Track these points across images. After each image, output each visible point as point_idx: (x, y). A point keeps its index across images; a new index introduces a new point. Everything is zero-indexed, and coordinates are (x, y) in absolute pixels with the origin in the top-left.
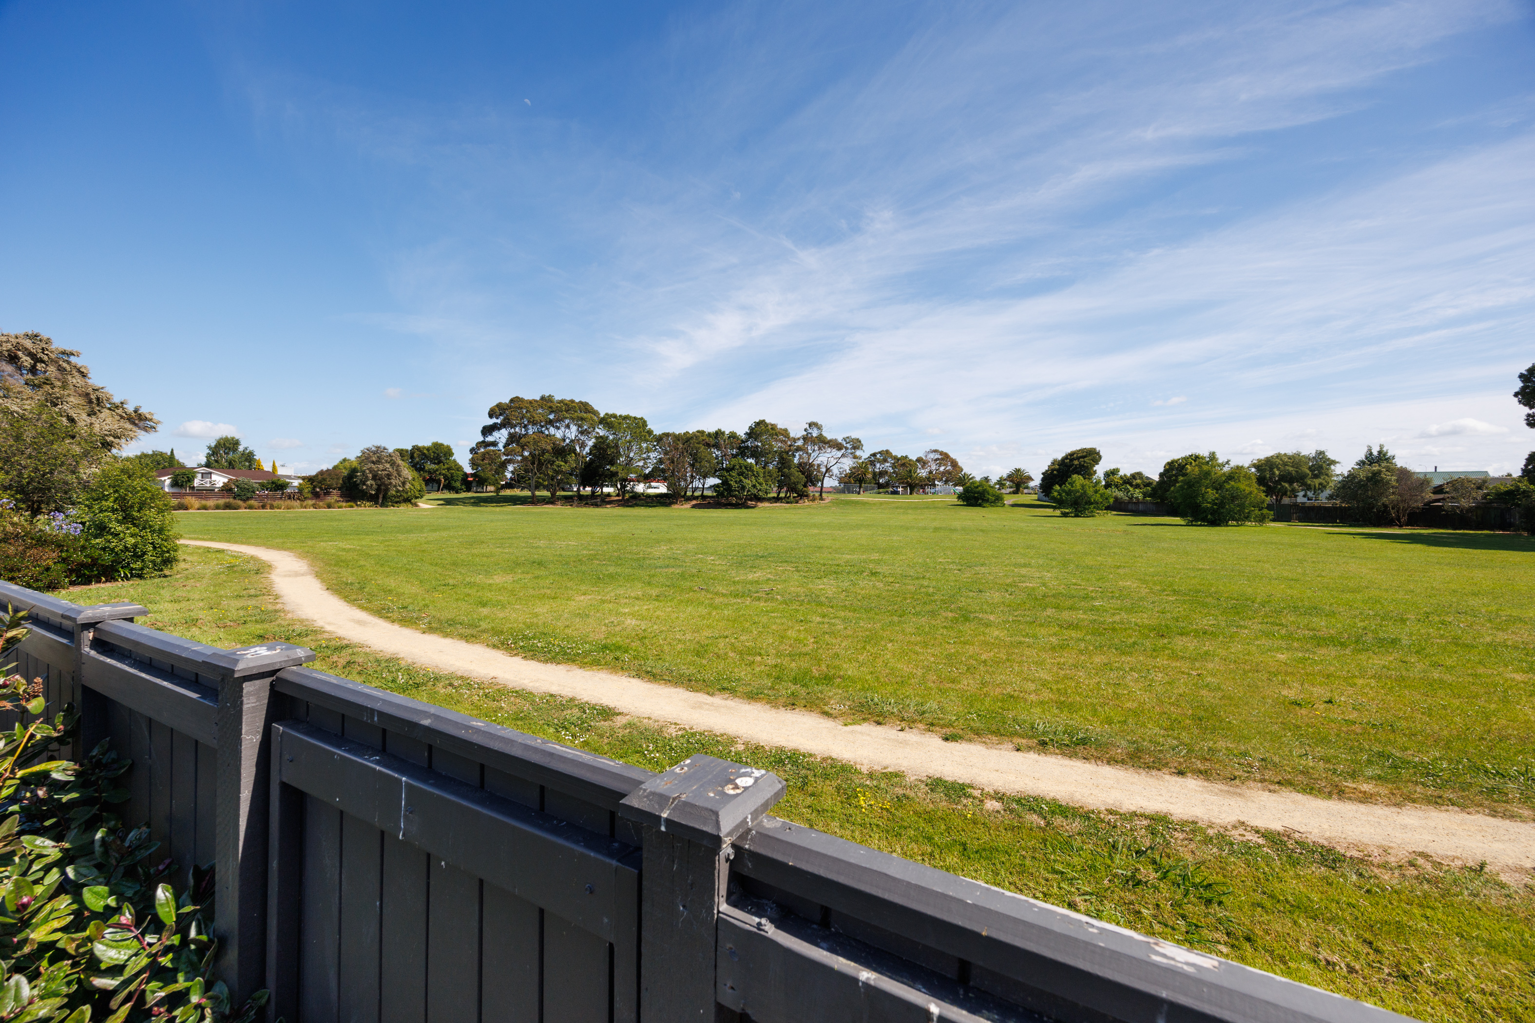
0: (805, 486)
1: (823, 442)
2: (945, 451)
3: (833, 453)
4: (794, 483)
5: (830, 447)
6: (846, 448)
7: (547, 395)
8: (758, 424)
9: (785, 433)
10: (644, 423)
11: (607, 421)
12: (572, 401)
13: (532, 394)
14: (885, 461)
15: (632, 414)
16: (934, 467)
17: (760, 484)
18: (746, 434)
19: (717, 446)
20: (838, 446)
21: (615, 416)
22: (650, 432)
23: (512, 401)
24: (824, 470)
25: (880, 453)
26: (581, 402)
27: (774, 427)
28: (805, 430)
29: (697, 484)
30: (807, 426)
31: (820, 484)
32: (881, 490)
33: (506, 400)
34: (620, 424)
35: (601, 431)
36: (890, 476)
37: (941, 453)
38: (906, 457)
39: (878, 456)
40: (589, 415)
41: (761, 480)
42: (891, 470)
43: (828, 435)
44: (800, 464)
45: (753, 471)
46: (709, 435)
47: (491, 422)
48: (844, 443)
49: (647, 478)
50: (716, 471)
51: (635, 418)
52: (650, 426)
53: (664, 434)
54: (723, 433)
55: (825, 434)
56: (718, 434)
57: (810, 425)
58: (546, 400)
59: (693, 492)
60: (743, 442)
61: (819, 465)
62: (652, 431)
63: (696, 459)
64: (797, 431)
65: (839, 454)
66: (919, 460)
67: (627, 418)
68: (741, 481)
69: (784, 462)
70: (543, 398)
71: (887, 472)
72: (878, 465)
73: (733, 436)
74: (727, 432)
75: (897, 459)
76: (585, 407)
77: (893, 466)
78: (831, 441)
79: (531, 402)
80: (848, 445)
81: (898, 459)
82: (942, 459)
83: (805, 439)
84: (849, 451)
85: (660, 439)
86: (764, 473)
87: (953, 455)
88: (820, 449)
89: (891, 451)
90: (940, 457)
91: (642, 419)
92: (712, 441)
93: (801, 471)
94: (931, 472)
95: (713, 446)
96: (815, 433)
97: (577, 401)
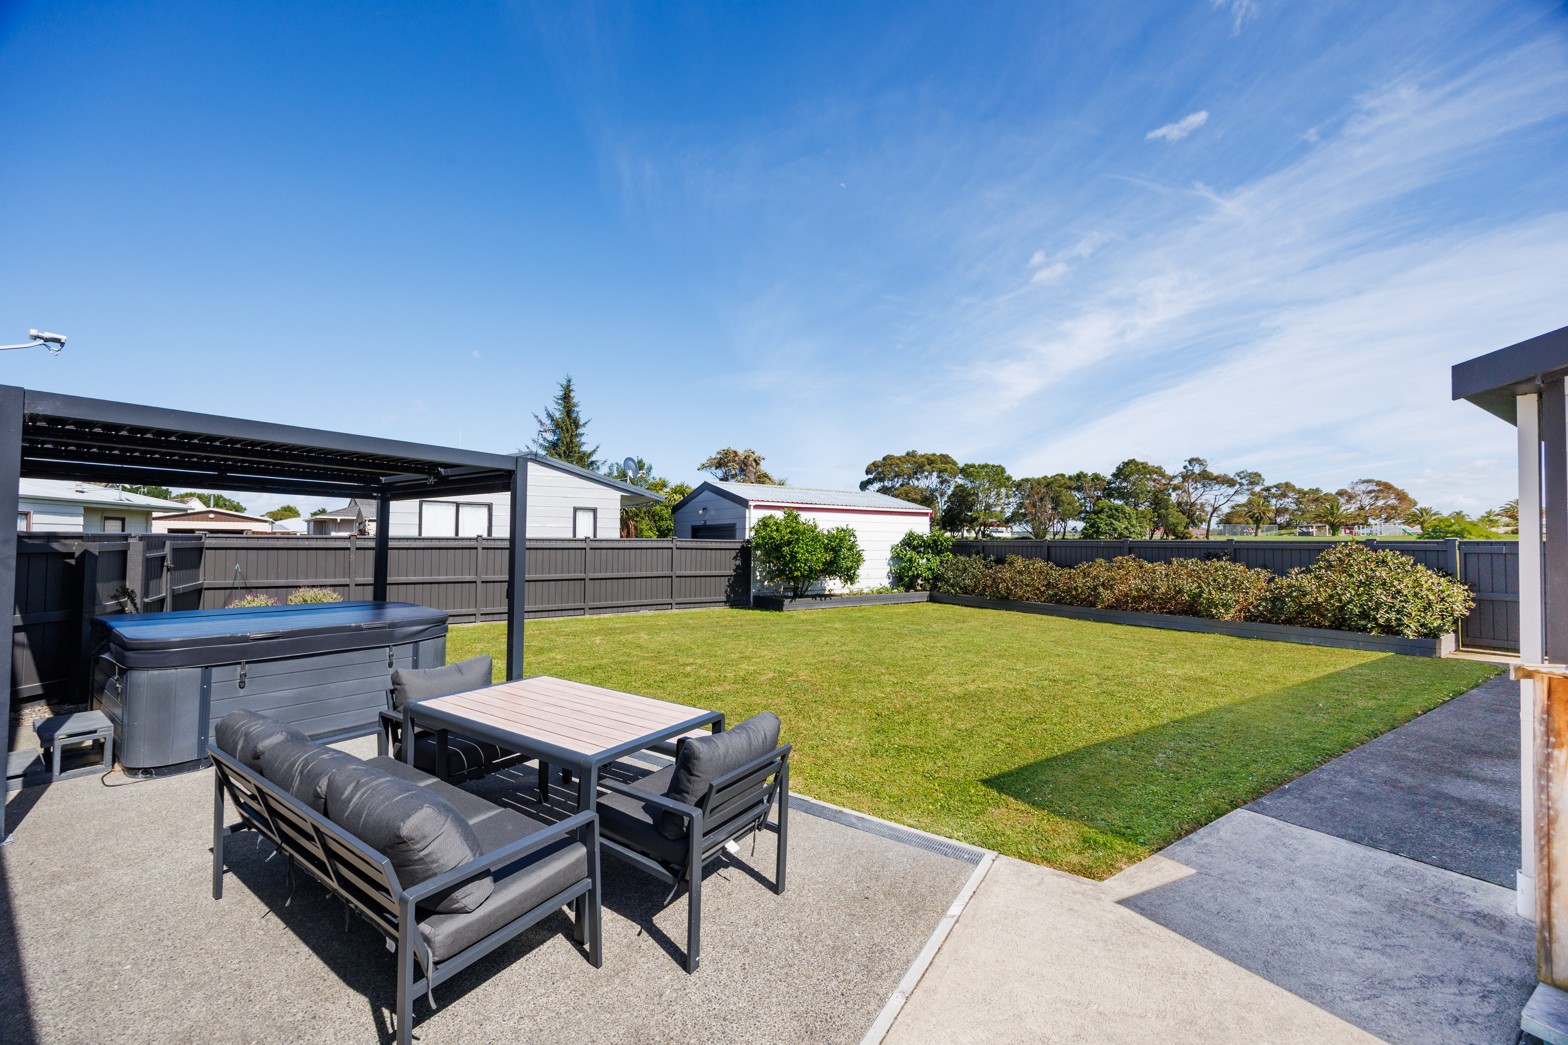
0: (1186, 527)
1: (1207, 479)
2: (1384, 480)
3: (1222, 491)
4: (1173, 524)
5: (1218, 483)
6: (1241, 484)
7: (911, 451)
8: (1126, 464)
9: (1159, 471)
10: (1003, 470)
11: (966, 471)
12: (934, 455)
13: (899, 452)
14: (1284, 495)
15: (991, 463)
16: (1367, 501)
17: (1132, 526)
18: (1114, 475)
19: (1079, 489)
20: (1231, 483)
21: (973, 466)
22: (1009, 478)
23: (884, 459)
24: (1209, 509)
25: (1276, 486)
26: (941, 455)
27: (1144, 465)
28: (1185, 467)
29: (1058, 527)
30: (1187, 464)
31: (1204, 526)
32: (1283, 532)
33: (879, 458)
34: (978, 472)
35: (960, 480)
36: (1292, 514)
37: (1378, 483)
38: (1317, 490)
39: (1273, 490)
40: (948, 467)
41: (1134, 522)
42: (1293, 507)
43: (1215, 469)
44: (1179, 504)
45: (1124, 513)
46: (1070, 478)
47: (866, 478)
48: (1238, 479)
49: (1007, 522)
50: (1080, 513)
51: (993, 466)
52: (1009, 472)
53: (1022, 480)
54: (1085, 476)
55: (1209, 469)
56: (1080, 477)
57: (1190, 462)
58: (911, 455)
59: (1055, 535)
60: (1109, 483)
61: (1202, 505)
62: (1011, 477)
63: (1057, 502)
64: (1174, 468)
65: (1231, 491)
66: (1341, 493)
67: (986, 466)
68: (1112, 523)
69: (1158, 502)
70: (908, 454)
71: (1286, 510)
72: (1273, 501)
73: (1096, 477)
74: (1090, 474)
75: (1301, 492)
76: (945, 459)
77: (1298, 502)
78: (1218, 477)
79: (899, 459)
80: (1244, 481)
81: (1305, 494)
82: (1380, 491)
83: (1185, 477)
84: (1246, 487)
85: (1019, 485)
86: (1137, 514)
87: (1398, 485)
88: (1204, 486)
89: (1293, 483)
90: (1377, 488)
91: (1000, 466)
92: (1074, 484)
93: (1181, 511)
94: (1362, 508)
95: (1075, 489)
96: (1197, 469)
97: (938, 454)
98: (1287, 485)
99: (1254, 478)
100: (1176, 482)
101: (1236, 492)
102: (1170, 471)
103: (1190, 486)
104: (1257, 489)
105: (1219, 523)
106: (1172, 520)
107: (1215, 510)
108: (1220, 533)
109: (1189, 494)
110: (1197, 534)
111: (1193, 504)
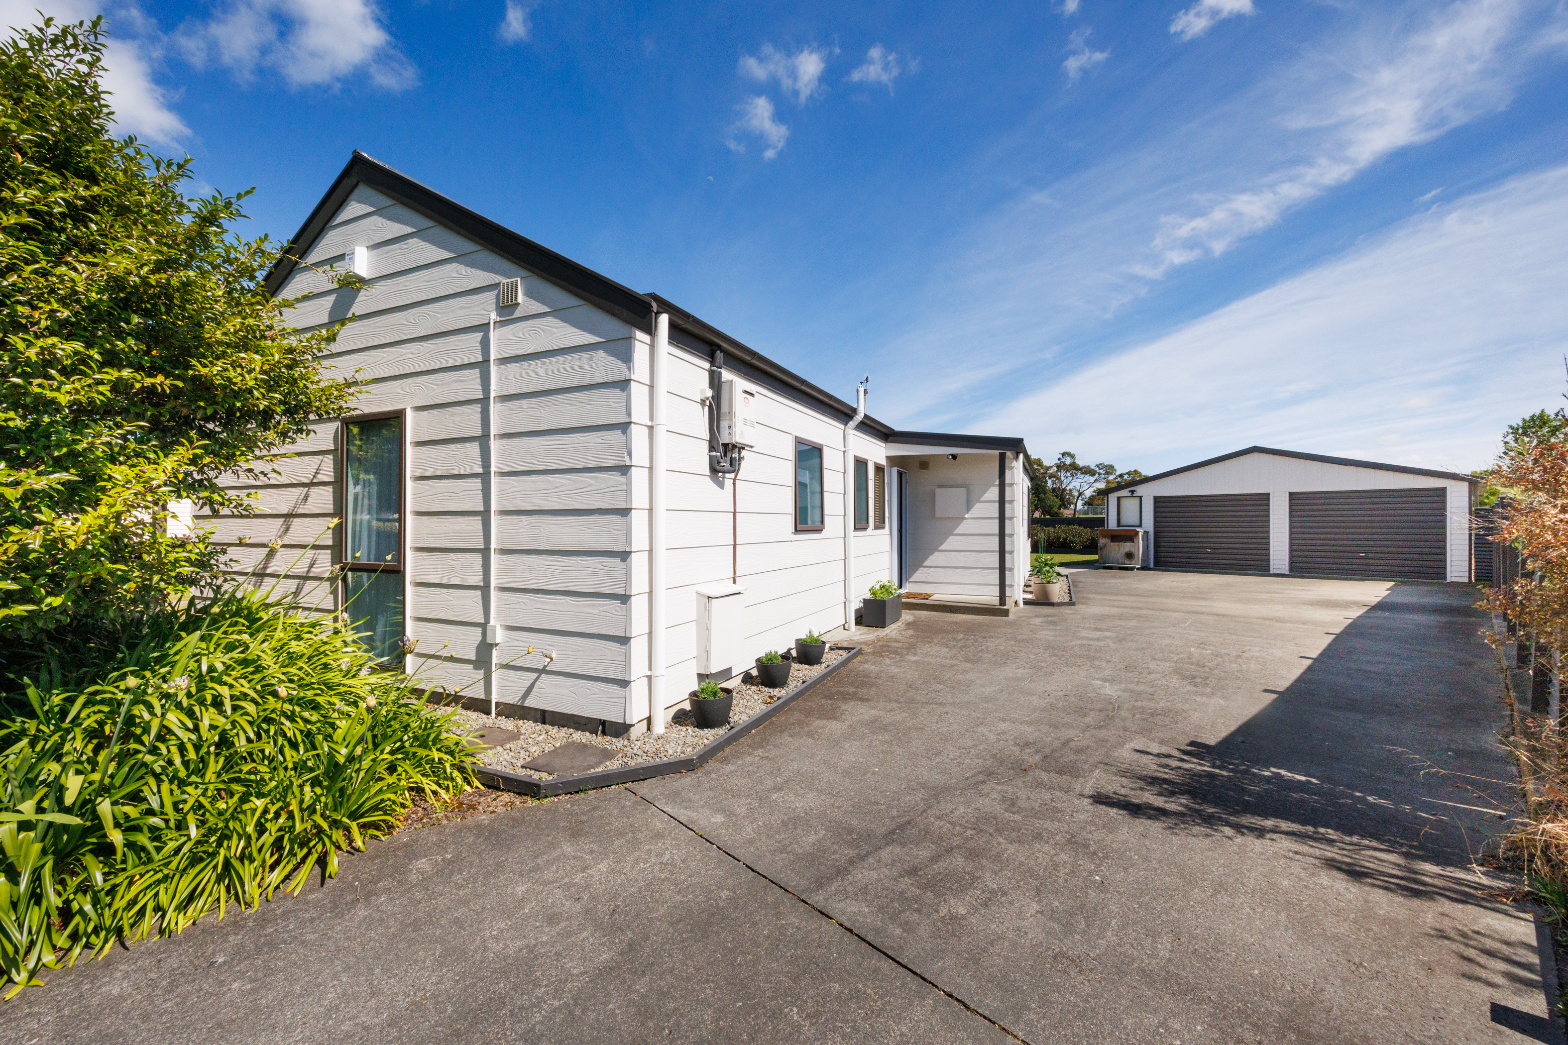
98: (1135, 471)
99: (1109, 469)
100: (1051, 471)
101: (1096, 481)
102: (1046, 463)
103: (1062, 475)
104: (1111, 478)
105: (1084, 505)
106: (1049, 503)
107: (1080, 494)
108: (1086, 513)
109: (1061, 482)
110: (1067, 513)
111: (1064, 490)
